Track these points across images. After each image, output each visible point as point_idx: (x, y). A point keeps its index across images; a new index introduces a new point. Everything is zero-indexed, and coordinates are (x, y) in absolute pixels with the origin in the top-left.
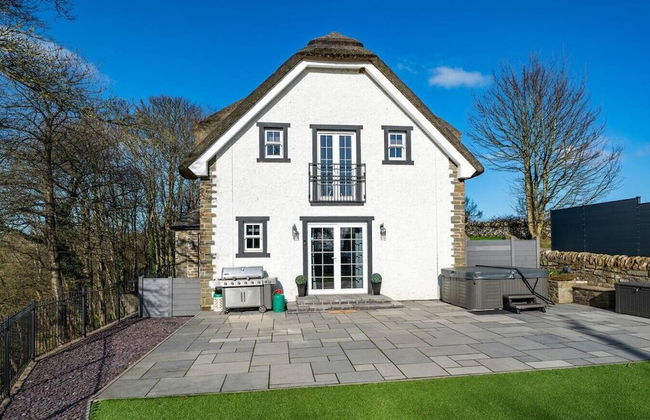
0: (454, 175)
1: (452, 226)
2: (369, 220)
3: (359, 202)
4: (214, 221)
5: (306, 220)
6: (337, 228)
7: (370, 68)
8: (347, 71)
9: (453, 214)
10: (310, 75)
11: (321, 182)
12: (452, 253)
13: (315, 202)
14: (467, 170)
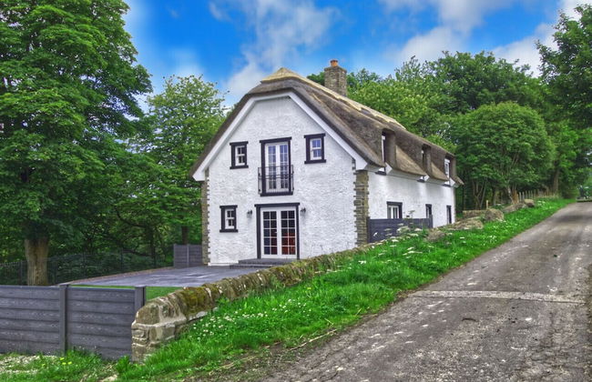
0: (354, 168)
1: (355, 208)
2: (297, 205)
3: (290, 193)
4: (209, 209)
5: (258, 207)
6: (279, 212)
7: (292, 95)
8: (279, 99)
9: (355, 199)
10: (259, 105)
11: (265, 183)
12: (356, 229)
13: (264, 194)
14: (361, 165)
